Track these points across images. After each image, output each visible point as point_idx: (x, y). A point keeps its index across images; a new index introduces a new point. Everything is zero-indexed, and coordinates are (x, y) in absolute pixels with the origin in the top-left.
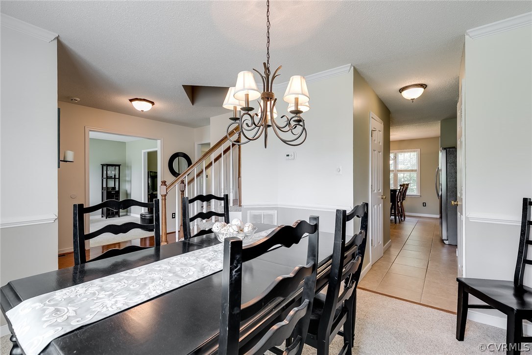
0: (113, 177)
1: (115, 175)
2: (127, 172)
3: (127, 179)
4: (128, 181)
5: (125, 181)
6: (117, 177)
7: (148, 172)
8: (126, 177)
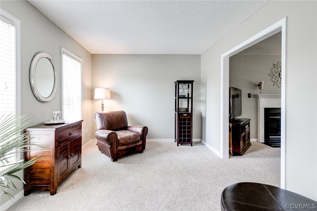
0: (186, 96)
1: (188, 94)
2: (202, 90)
3: (202, 98)
4: (203, 101)
5: (200, 101)
6: (190, 96)
7: (230, 88)
8: (200, 96)
